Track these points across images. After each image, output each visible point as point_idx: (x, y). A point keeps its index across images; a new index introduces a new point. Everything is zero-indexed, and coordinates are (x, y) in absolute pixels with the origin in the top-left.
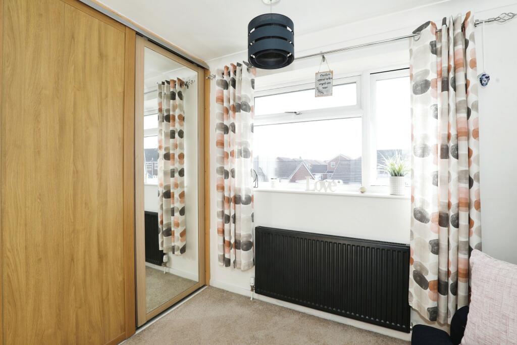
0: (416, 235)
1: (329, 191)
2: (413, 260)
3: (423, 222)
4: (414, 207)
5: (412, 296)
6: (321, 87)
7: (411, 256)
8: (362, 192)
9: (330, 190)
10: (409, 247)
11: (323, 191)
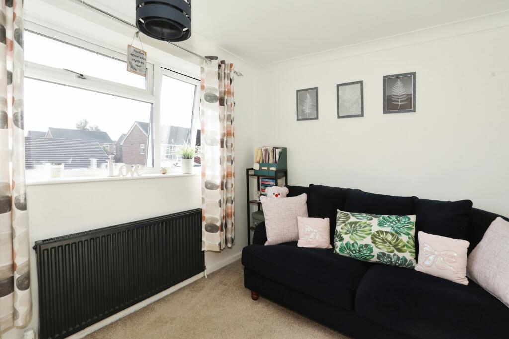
0: (207, 200)
1: (135, 175)
2: (205, 217)
3: (213, 189)
4: (205, 180)
5: (204, 242)
6: (134, 63)
7: (203, 215)
8: (164, 174)
9: (137, 173)
10: (201, 210)
11: (129, 176)
